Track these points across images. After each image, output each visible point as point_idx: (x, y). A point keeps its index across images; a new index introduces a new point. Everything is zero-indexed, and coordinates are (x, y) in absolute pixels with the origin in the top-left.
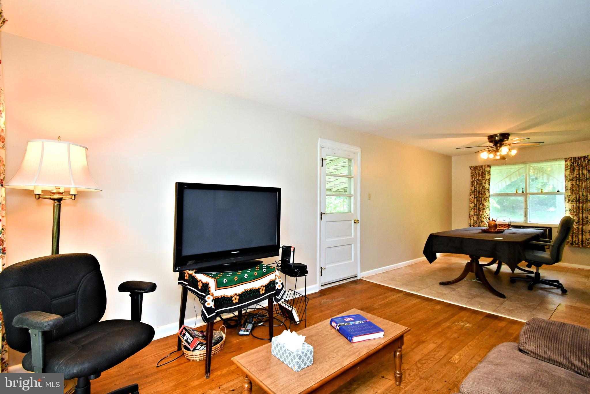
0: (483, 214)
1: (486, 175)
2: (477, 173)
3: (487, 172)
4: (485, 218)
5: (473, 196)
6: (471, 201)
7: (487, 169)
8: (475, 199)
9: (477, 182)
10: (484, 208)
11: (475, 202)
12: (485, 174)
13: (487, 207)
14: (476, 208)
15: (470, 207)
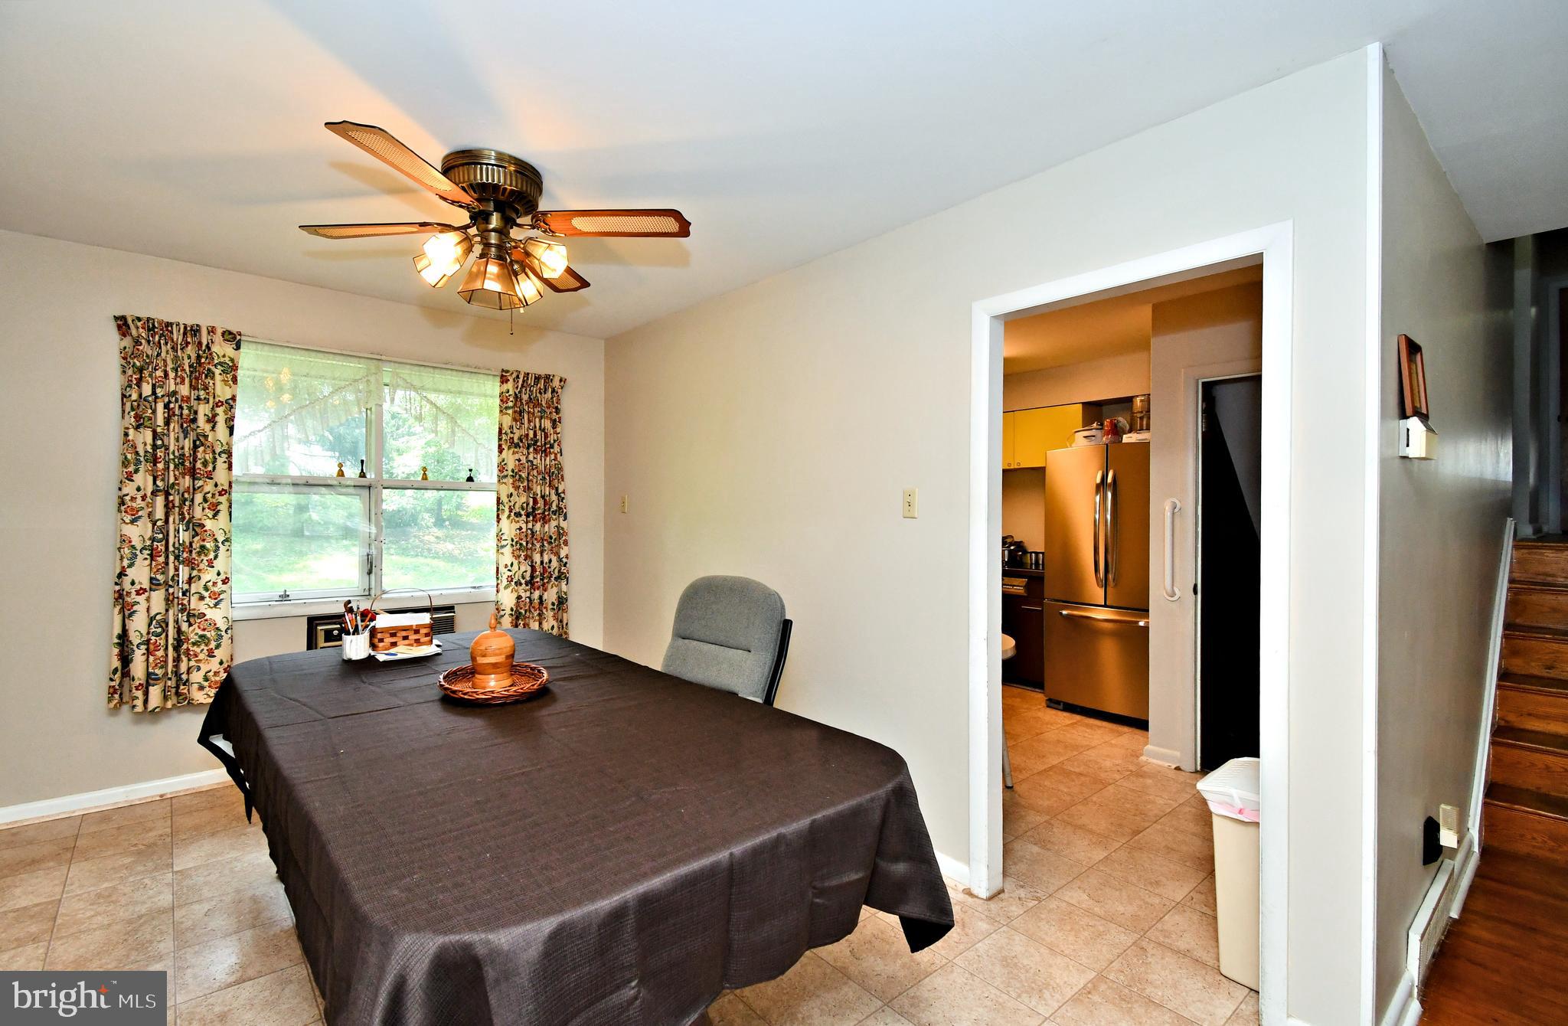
0: (199, 578)
1: (213, 378)
2: (169, 362)
3: (220, 364)
4: (206, 594)
5: (143, 480)
6: (132, 509)
7: (222, 349)
8: (160, 500)
9: (166, 406)
10: (203, 547)
11: (160, 513)
12: (210, 374)
13: (221, 539)
14: (161, 547)
15: (124, 540)
